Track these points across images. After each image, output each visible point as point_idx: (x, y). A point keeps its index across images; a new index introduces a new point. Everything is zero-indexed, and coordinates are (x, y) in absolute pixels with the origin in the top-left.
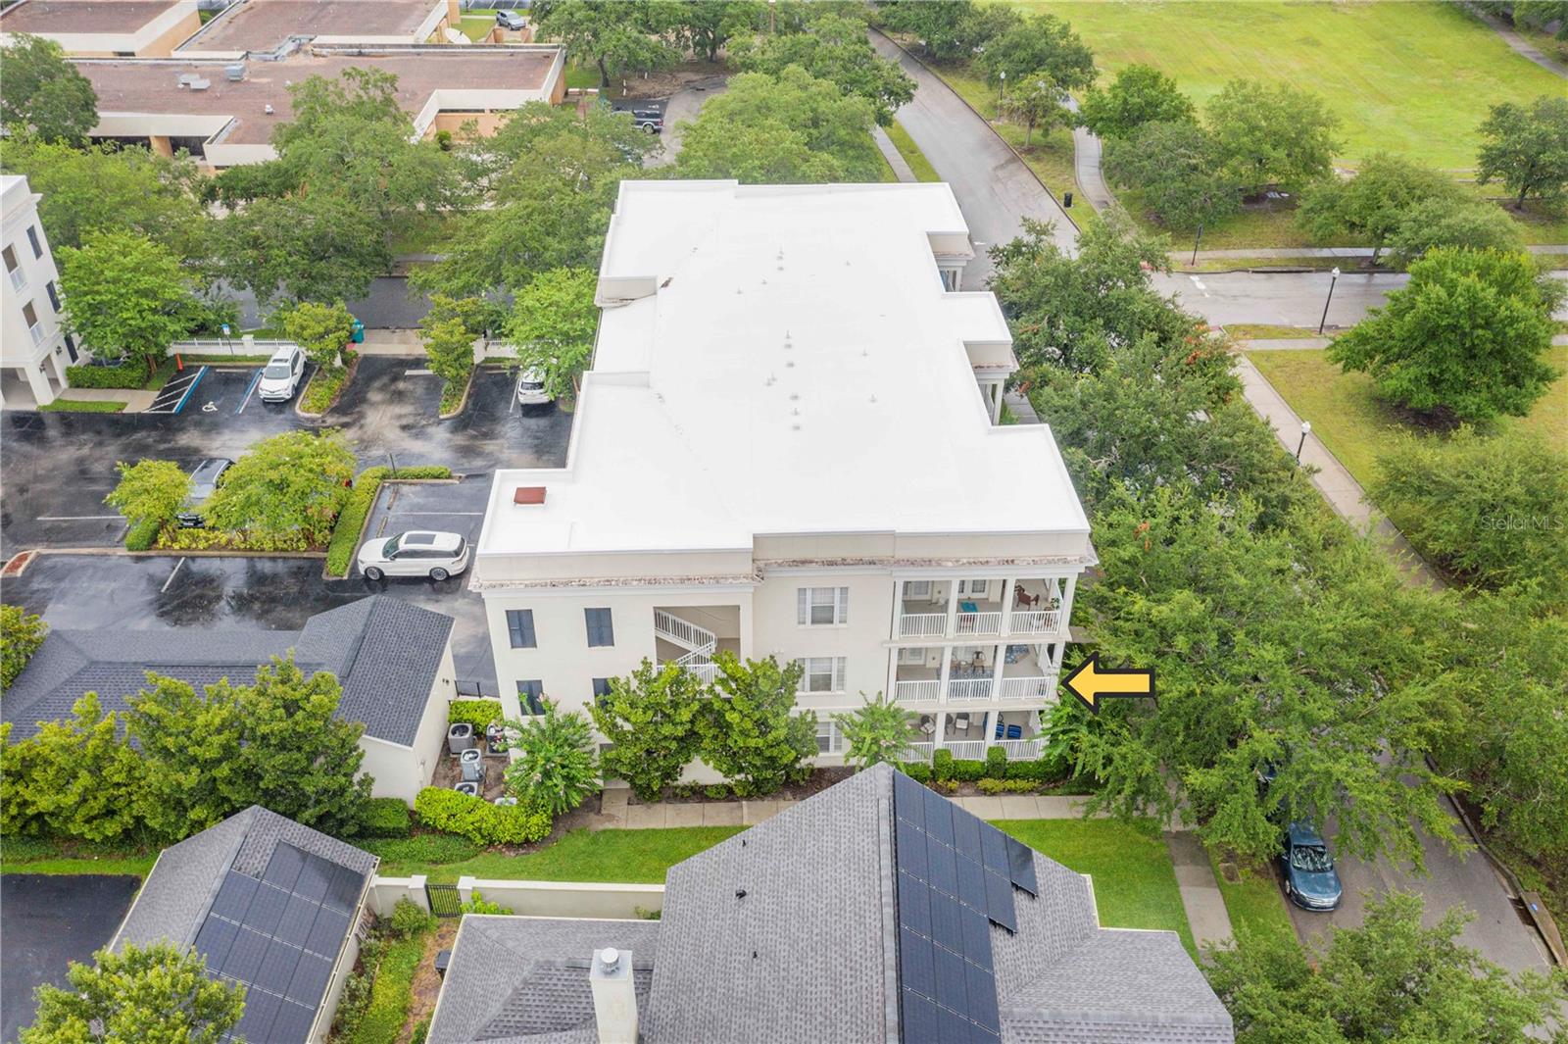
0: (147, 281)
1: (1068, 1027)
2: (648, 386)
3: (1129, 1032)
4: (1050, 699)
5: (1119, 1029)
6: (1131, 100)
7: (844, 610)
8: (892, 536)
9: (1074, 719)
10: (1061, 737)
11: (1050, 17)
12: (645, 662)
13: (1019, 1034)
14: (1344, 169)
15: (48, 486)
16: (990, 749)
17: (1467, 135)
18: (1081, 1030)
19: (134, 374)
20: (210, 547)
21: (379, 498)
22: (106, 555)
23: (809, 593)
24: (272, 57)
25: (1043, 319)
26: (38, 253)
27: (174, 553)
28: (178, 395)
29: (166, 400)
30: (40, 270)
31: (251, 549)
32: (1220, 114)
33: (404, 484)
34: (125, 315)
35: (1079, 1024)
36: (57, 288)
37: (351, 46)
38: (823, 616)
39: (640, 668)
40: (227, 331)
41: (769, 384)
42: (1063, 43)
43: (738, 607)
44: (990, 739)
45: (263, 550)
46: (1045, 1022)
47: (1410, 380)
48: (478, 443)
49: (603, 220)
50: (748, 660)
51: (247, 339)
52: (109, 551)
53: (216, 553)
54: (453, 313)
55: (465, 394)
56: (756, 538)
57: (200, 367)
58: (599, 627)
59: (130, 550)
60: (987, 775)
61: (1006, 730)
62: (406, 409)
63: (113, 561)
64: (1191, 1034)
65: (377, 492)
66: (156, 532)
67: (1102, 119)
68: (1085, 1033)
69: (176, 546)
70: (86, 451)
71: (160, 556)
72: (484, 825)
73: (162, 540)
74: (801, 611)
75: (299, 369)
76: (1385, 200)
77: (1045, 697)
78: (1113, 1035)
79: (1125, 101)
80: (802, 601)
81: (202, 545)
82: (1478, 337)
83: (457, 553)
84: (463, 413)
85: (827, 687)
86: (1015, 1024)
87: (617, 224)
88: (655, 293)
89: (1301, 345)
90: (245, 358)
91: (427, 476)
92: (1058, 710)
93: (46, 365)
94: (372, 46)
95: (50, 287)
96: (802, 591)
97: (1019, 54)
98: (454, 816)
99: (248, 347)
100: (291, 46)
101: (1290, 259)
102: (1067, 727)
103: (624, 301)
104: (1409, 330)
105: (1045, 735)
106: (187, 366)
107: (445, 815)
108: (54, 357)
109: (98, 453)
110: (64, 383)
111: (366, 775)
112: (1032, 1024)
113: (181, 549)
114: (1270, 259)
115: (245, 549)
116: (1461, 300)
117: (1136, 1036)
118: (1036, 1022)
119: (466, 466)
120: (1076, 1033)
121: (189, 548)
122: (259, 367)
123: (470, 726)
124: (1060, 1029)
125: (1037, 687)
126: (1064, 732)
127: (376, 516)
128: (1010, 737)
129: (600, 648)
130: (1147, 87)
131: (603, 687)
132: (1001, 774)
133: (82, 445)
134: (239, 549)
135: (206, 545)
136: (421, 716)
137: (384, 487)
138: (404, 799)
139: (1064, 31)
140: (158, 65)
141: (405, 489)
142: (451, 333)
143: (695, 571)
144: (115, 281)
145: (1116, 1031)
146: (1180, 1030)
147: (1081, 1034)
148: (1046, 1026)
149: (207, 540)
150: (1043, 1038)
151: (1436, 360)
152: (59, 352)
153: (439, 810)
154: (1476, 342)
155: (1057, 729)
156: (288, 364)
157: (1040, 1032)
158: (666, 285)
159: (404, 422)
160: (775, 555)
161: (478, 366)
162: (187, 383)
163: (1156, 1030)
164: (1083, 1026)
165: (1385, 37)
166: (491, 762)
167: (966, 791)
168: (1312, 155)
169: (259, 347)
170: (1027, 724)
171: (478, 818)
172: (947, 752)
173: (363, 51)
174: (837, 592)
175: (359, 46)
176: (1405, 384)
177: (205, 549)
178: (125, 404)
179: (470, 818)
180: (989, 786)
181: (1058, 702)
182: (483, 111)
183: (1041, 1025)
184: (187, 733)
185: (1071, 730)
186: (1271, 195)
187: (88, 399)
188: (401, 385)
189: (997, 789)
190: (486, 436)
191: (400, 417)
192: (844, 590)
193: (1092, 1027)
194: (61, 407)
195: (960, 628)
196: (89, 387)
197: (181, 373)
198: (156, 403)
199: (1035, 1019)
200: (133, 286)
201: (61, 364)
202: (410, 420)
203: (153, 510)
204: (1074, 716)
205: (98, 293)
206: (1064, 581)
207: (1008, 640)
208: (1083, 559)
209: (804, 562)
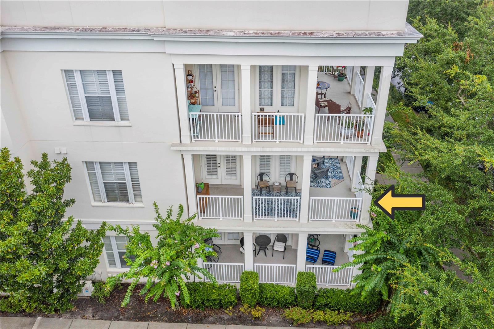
4: (363, 222)
9: (389, 245)
10: (374, 267)
16: (300, 274)
23: (78, 76)
38: (101, 110)
44: (302, 265)
60: (295, 303)
61: (321, 255)
74: (75, 101)
77: (357, 221)
80: (72, 89)
85: (125, 198)
92: (371, 235)
96: (68, 73)
102: (381, 255)
105: (357, 263)
125: (348, 210)
126: (378, 261)
128: (324, 262)
132: (310, 304)
155: (369, 258)
167: (273, 319)
170: (342, 249)
172: (253, 275)
174: (110, 77)
180: (295, 317)
181: (371, 225)
185: (386, 259)
189: (303, 321)
192: (117, 73)
195: (258, 135)
204: (390, 243)
206: (378, 70)
207: (312, 150)
208: (400, 35)
209: (52, 29)
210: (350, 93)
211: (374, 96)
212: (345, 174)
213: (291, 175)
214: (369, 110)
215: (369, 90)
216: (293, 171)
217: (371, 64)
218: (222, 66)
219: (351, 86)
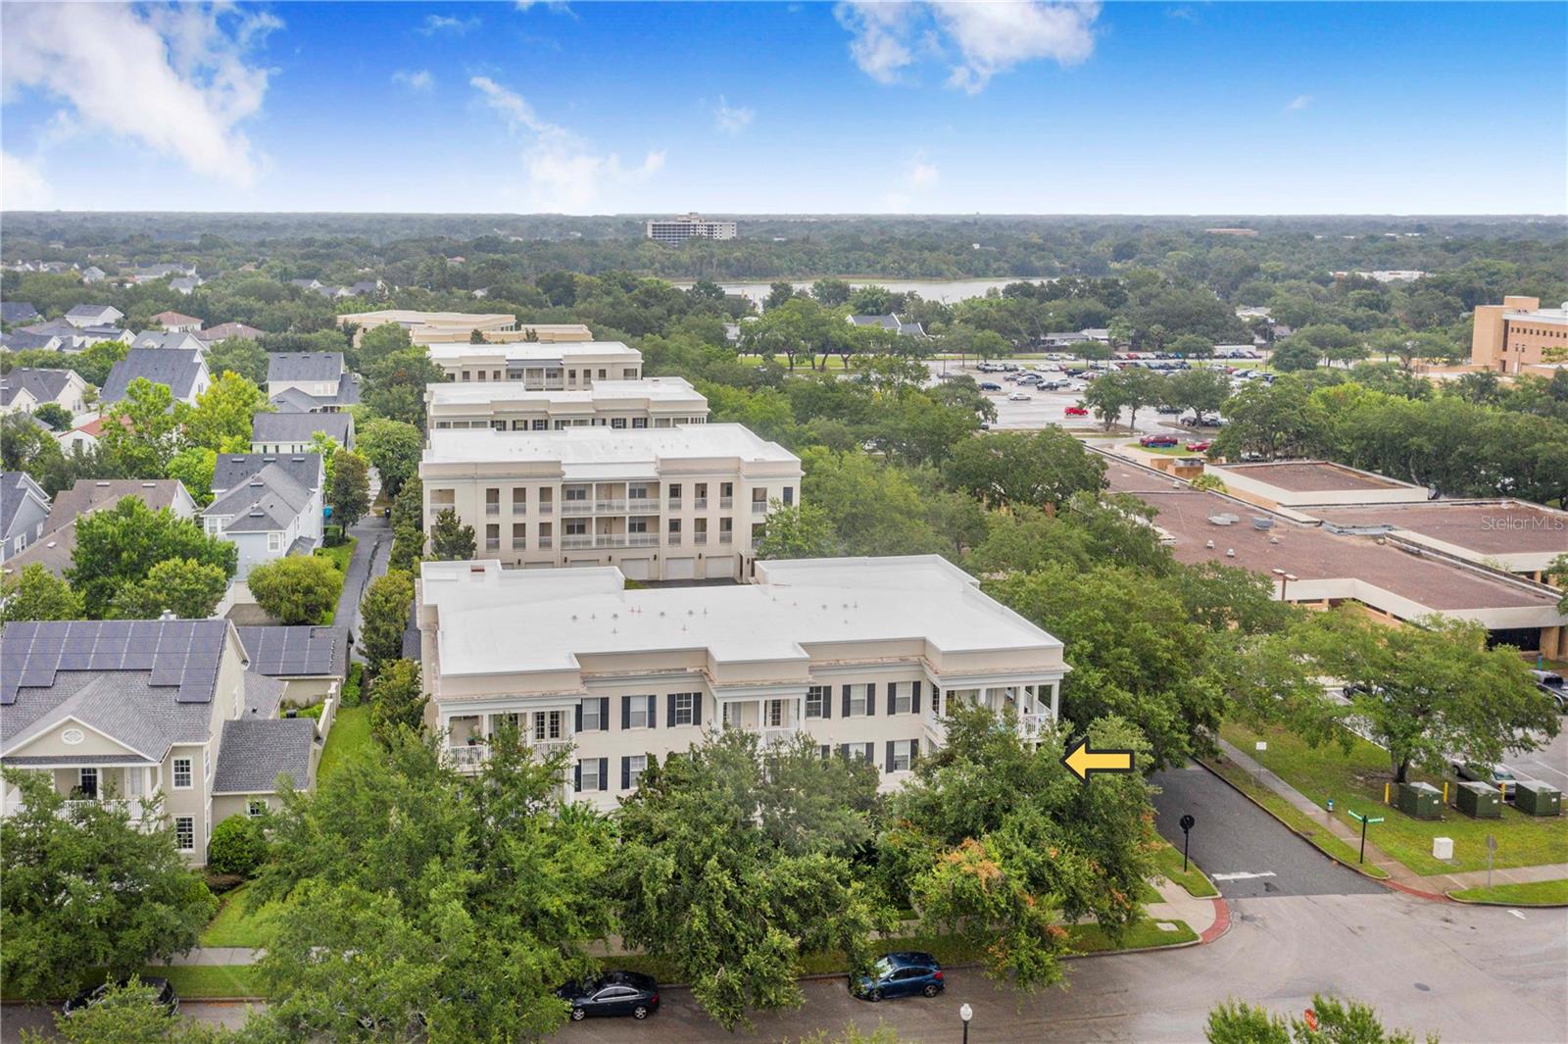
24: (1336, 530)
37: (1413, 544)
94: (1430, 549)
173: (1422, 551)
175: (1419, 546)
182: (1385, 613)
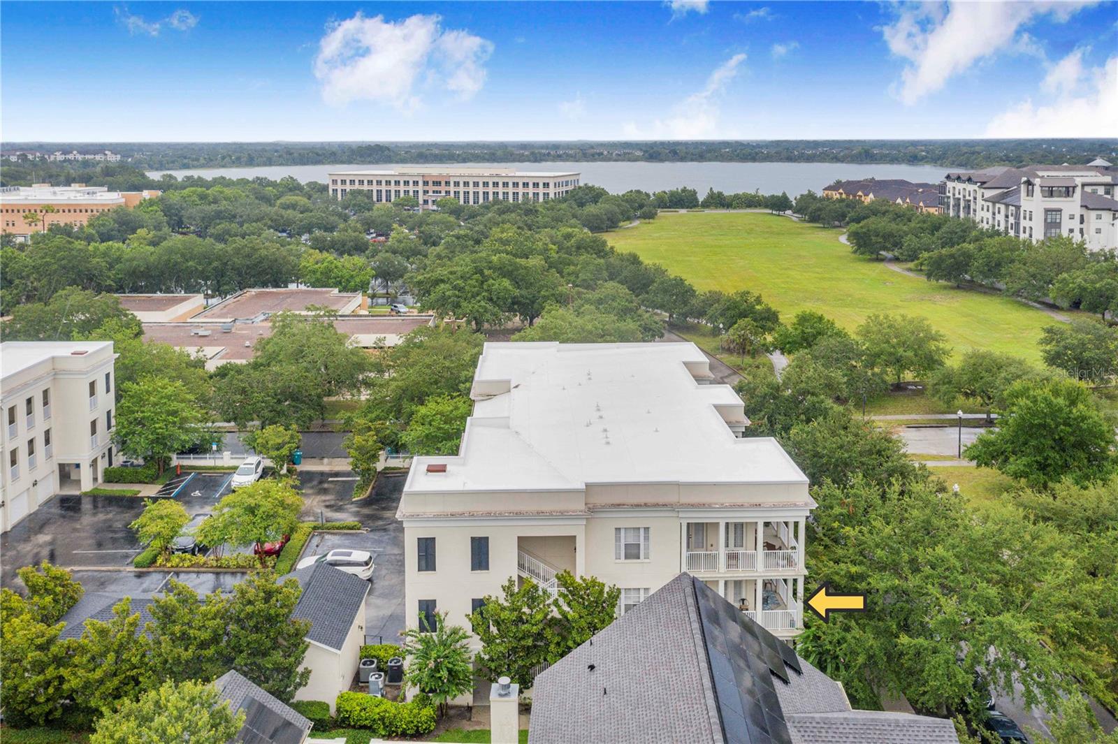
0: (175, 405)
1: (834, 726)
2: (509, 428)
3: (879, 729)
4: (799, 628)
5: (871, 727)
6: (807, 331)
7: (647, 548)
8: (677, 485)
11: (748, 293)
12: (510, 581)
13: (799, 731)
14: (954, 362)
15: (82, 534)
17: (1037, 360)
18: (844, 728)
19: (150, 472)
20: (192, 566)
21: (310, 541)
22: (120, 571)
23: (623, 532)
24: (251, 322)
25: (764, 417)
26: (108, 391)
27: (166, 570)
28: (176, 487)
29: (167, 490)
30: (106, 401)
31: (220, 567)
32: (866, 332)
33: (328, 533)
34: (157, 426)
35: (842, 724)
36: (113, 414)
38: (632, 552)
39: (507, 584)
40: (214, 447)
41: (587, 426)
42: (758, 307)
43: (575, 537)
45: (229, 567)
46: (818, 723)
47: (1024, 465)
48: (380, 513)
49: (470, 374)
50: (582, 577)
51: (227, 454)
52: (122, 568)
53: (196, 570)
54: (369, 429)
55: (371, 487)
56: (587, 485)
57: (191, 473)
58: (480, 554)
59: (136, 567)
62: (329, 498)
63: (123, 574)
64: (925, 731)
65: (310, 536)
66: (155, 557)
67: (789, 343)
68: (847, 731)
69: (169, 565)
70: (110, 516)
71: (156, 572)
72: (387, 715)
73: (160, 560)
74: (618, 547)
75: (260, 470)
76: (984, 374)
78: (868, 731)
79: (803, 332)
80: (618, 539)
81: (187, 564)
82: (1061, 431)
83: (367, 563)
84: (369, 497)
86: (796, 724)
87: (483, 361)
88: (509, 391)
89: (948, 464)
90: (223, 468)
91: (341, 528)
93: (94, 463)
95: (109, 413)
96: (618, 530)
97: (729, 313)
98: (365, 709)
99: (226, 459)
100: (263, 317)
101: (930, 420)
103: (490, 396)
104: (1013, 431)
106: (184, 471)
107: (358, 708)
108: (99, 460)
109: (118, 517)
110: (100, 480)
111: (306, 669)
112: (808, 724)
113: (172, 567)
114: (917, 420)
115: (217, 567)
116: (1043, 405)
117: (885, 732)
118: (811, 723)
119: (371, 525)
120: (841, 730)
121: (177, 566)
122: (231, 473)
123: (376, 661)
124: (829, 728)
125: (788, 620)
127: (307, 550)
129: (479, 571)
130: (815, 322)
131: (478, 604)
133: (108, 513)
134: (212, 567)
135: (189, 564)
136: (347, 633)
137: (314, 535)
138: (326, 702)
139: (758, 300)
140: (178, 326)
141: (327, 537)
142: (367, 441)
143: (546, 507)
144: (155, 404)
145: (869, 729)
146: (916, 729)
147: (845, 731)
148: (819, 726)
149: (191, 561)
150: (818, 734)
151: (1039, 450)
152: (103, 457)
153: (355, 704)
154: (1062, 434)
156: (254, 466)
157: (815, 730)
158: (516, 387)
159: (328, 503)
160: (599, 500)
161: (379, 472)
162: (182, 481)
163: (899, 729)
164: (845, 726)
165: (970, 315)
166: (388, 689)
168: (932, 358)
169: (232, 461)
171: (383, 709)
174: (642, 531)
176: (1022, 468)
177: (188, 567)
178: (140, 492)
179: (377, 710)
183: (814, 724)
184: (189, 624)
186: (910, 387)
187: (115, 489)
188: (326, 486)
190: (384, 509)
191: (325, 501)
192: (647, 529)
193: (852, 726)
194: (96, 493)
195: (728, 566)
196: (116, 482)
197: (178, 476)
198: (160, 491)
199: (810, 720)
200: (165, 408)
201: (102, 465)
202: (333, 503)
203: (162, 529)
205: (143, 412)
206: (796, 524)
207: (763, 574)
208: (806, 504)
209: (619, 505)
210: (776, 536)
211: (796, 537)
212: (780, 601)
213: (743, 600)
214: (794, 548)
215: (792, 534)
216: (744, 597)
217: (791, 521)
218: (696, 524)
219: (777, 531)
